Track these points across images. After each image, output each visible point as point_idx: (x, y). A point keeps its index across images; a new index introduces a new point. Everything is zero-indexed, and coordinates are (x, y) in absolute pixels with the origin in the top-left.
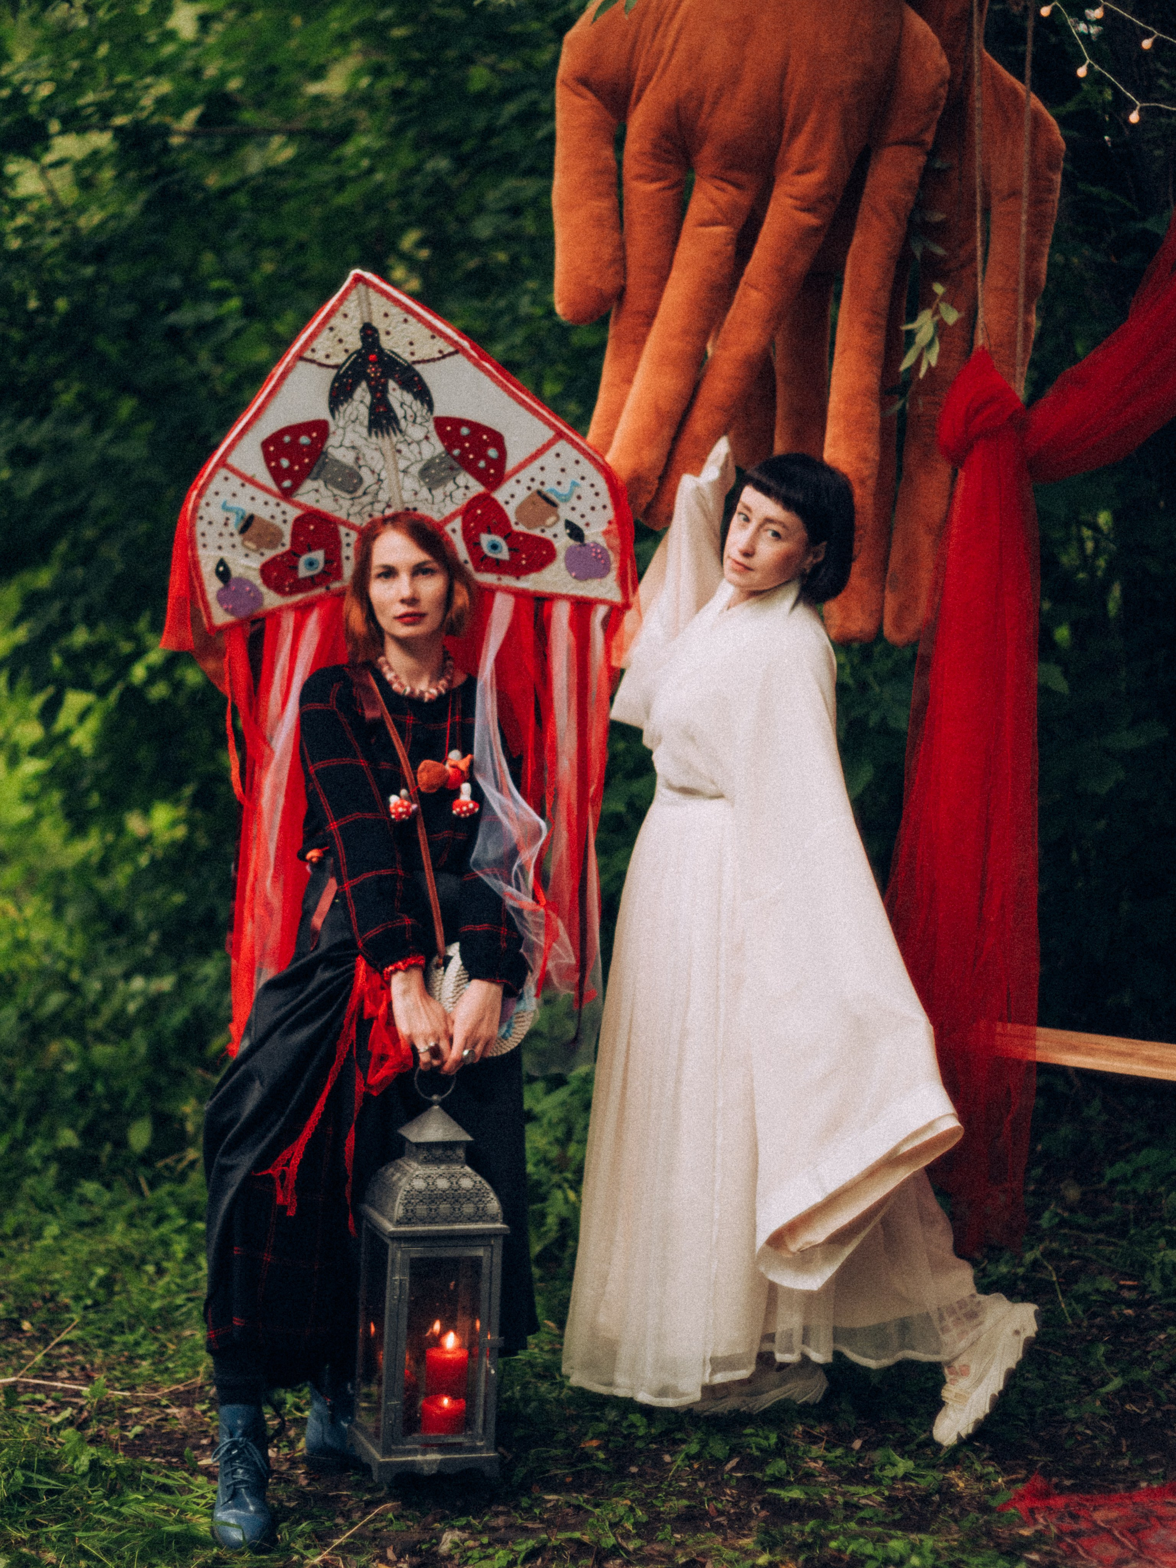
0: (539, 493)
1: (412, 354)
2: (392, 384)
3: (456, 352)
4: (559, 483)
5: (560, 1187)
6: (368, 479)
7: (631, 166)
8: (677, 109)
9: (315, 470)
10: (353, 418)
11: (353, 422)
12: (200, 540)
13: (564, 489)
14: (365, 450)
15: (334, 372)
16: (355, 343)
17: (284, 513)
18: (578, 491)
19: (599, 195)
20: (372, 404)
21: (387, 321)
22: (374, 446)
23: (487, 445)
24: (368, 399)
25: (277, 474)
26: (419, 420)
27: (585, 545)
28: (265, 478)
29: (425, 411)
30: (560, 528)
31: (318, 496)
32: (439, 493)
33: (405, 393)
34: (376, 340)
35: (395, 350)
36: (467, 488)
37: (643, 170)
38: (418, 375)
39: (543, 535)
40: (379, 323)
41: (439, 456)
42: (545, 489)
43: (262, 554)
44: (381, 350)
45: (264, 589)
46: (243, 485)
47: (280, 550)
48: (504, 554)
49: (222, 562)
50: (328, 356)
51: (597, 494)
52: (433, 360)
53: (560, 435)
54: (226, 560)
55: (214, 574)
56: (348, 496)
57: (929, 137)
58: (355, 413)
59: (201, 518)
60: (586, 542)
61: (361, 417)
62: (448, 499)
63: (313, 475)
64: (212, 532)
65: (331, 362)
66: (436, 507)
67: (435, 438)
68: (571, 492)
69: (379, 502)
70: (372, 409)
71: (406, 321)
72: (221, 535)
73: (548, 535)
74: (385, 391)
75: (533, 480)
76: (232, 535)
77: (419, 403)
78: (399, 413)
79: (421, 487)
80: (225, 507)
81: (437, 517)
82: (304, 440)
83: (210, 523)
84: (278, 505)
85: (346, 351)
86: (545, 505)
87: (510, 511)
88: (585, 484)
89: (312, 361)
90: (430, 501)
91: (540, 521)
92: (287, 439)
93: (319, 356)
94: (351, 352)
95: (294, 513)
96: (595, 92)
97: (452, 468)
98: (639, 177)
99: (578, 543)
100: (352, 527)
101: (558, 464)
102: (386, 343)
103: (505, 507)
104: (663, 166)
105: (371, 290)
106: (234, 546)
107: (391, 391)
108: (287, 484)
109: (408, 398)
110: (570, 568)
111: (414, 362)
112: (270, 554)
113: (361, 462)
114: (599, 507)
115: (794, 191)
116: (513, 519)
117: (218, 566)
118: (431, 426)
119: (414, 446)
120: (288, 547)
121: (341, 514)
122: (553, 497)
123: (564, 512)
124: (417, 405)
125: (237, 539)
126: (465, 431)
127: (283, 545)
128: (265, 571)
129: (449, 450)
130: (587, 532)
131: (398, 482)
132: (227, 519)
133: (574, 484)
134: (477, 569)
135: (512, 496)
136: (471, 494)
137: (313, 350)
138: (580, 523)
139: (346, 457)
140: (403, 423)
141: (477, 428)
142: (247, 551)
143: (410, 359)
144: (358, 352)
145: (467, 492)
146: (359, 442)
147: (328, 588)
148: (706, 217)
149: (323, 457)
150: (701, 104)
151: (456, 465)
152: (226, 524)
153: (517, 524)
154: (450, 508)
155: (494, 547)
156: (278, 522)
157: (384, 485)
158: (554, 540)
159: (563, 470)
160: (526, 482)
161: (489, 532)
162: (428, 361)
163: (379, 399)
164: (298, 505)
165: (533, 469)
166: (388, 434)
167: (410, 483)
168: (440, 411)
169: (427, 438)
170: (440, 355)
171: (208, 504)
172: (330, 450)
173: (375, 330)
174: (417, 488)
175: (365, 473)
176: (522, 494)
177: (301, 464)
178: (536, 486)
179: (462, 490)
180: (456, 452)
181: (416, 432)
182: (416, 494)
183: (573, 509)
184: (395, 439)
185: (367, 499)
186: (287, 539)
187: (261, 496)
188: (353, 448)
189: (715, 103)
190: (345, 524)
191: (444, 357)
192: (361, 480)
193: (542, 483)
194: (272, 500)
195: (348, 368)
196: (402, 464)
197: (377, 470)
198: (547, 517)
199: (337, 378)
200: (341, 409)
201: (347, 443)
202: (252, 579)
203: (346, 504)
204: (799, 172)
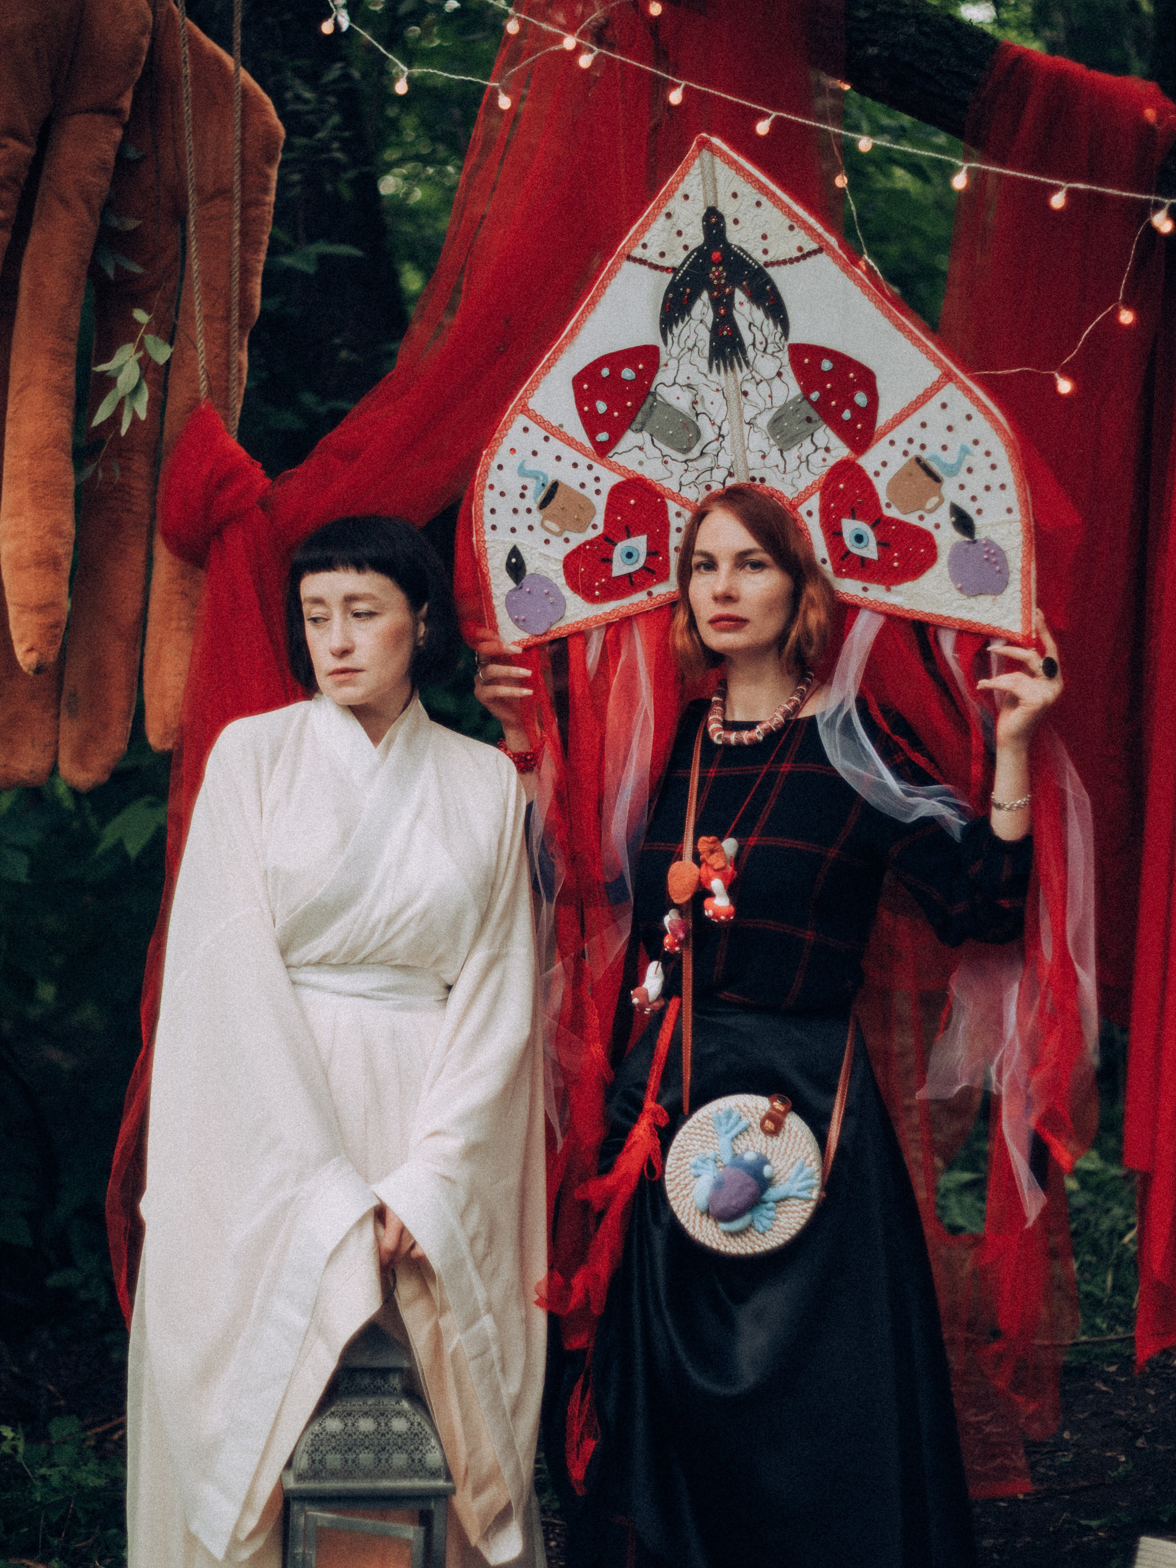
0: (918, 460)
1: (765, 252)
2: (739, 296)
3: (820, 250)
4: (944, 448)
6: (708, 433)
9: (640, 417)
10: (690, 344)
11: (690, 350)
12: (488, 520)
13: (949, 458)
14: (703, 391)
15: (669, 277)
16: (696, 237)
17: (597, 479)
18: (969, 461)
20: (715, 324)
21: (736, 202)
22: (714, 386)
23: (856, 387)
24: (709, 318)
25: (592, 423)
26: (770, 350)
27: (975, 542)
28: (576, 429)
29: (778, 335)
30: (944, 516)
31: (640, 455)
32: (792, 455)
33: (754, 308)
34: (722, 231)
35: (744, 246)
36: (827, 450)
38: (769, 281)
39: (922, 525)
40: (727, 208)
41: (793, 401)
42: (925, 455)
43: (567, 540)
44: (728, 246)
45: (567, 592)
46: (546, 439)
47: (591, 534)
48: (870, 551)
49: (515, 552)
50: (662, 255)
51: (993, 467)
52: (791, 261)
53: (948, 376)
54: (519, 548)
55: (504, 567)
56: (681, 457)
57: (126, 102)
58: (693, 337)
59: (492, 487)
60: (977, 537)
61: (700, 344)
62: (804, 465)
63: (634, 427)
64: (504, 507)
65: (666, 262)
66: (788, 478)
67: (789, 374)
68: (960, 462)
69: (718, 467)
70: (715, 331)
71: (758, 204)
72: (515, 511)
73: (927, 525)
74: (730, 305)
75: (910, 441)
76: (529, 511)
77: (771, 321)
78: (747, 337)
79: (771, 446)
80: (522, 471)
81: (790, 493)
82: (628, 374)
83: (502, 494)
84: (590, 467)
85: (686, 247)
86: (927, 479)
87: (881, 486)
88: (980, 450)
89: (642, 262)
90: (781, 467)
91: (917, 503)
92: (605, 372)
93: (651, 255)
94: (691, 249)
95: (611, 479)
97: (809, 420)
99: (967, 539)
100: (684, 503)
101: (944, 418)
102: (734, 236)
103: (875, 481)
105: (717, 160)
106: (531, 528)
107: (737, 305)
108: (603, 437)
109: (759, 315)
110: (956, 576)
111: (767, 264)
112: (577, 539)
113: (699, 408)
114: (995, 487)
116: (883, 499)
117: (509, 559)
118: (785, 356)
119: (764, 386)
120: (600, 530)
121: (671, 485)
122: (935, 467)
123: (950, 491)
124: (769, 326)
125: (536, 517)
126: (827, 365)
127: (595, 527)
128: (571, 563)
129: (806, 391)
130: (978, 521)
131: (742, 437)
132: (524, 488)
133: (965, 451)
134: (838, 572)
135: (884, 464)
136: (832, 461)
137: (644, 246)
138: (970, 509)
139: (680, 400)
140: (750, 353)
141: (842, 361)
142: (548, 536)
143: (762, 259)
144: (699, 249)
145: (826, 455)
146: (697, 379)
147: (650, 594)
149: (650, 399)
151: (815, 416)
152: (522, 496)
153: (888, 505)
154: (806, 480)
155: (859, 538)
156: (589, 492)
157: (726, 443)
158: (934, 532)
159: (950, 428)
160: (902, 445)
161: (853, 516)
162: (784, 262)
163: (722, 317)
164: (614, 468)
165: (910, 427)
166: (732, 368)
167: (759, 440)
168: (797, 336)
169: (779, 374)
170: (799, 254)
171: (500, 467)
172: (661, 390)
173: (721, 217)
174: (766, 449)
175: (703, 422)
176: (897, 462)
177: (623, 409)
178: (914, 450)
179: (821, 453)
180: (815, 396)
181: (766, 366)
182: (764, 457)
183: (962, 487)
184: (740, 376)
185: (707, 462)
186: (599, 519)
187: (570, 455)
188: (689, 386)
190: (675, 497)
191: (804, 257)
192: (698, 434)
193: (923, 447)
194: (584, 461)
195: (686, 273)
196: (748, 414)
197: (718, 422)
198: (927, 498)
199: (673, 287)
200: (676, 331)
201: (681, 380)
202: (551, 575)
203: (677, 468)
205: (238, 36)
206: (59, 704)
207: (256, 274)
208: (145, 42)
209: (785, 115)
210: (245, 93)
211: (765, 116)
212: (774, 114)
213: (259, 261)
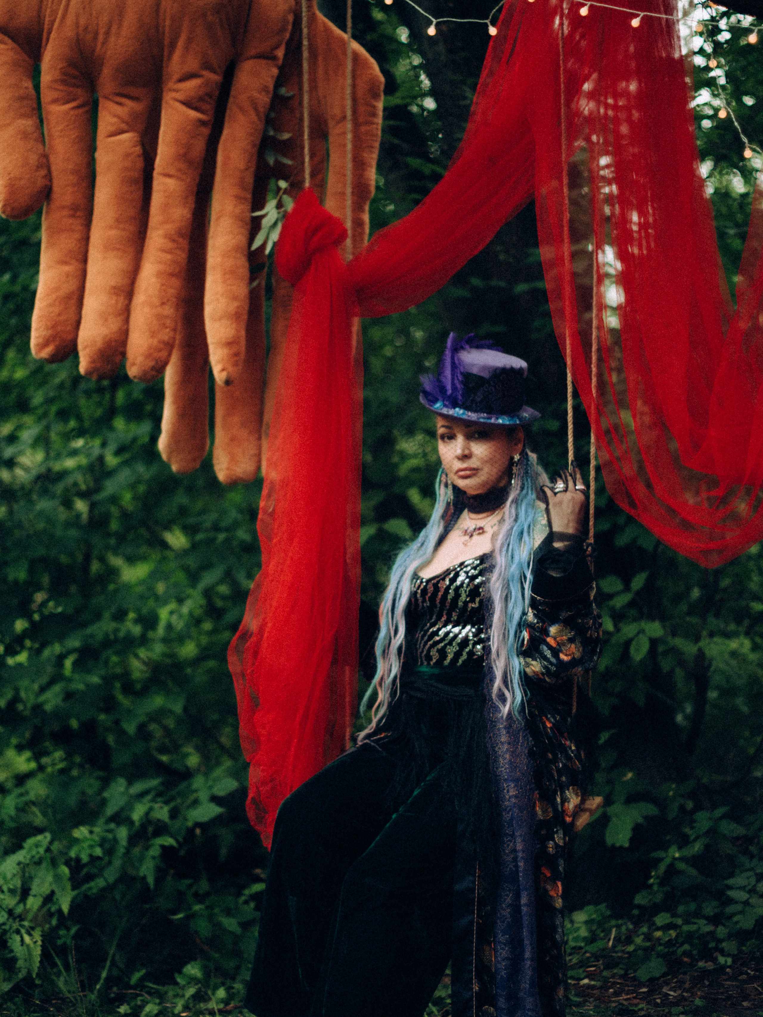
5: (18, 932)
7: (47, 95)
8: (78, 41)
19: (23, 116)
37: (55, 95)
57: (280, 53)
96: (13, 38)
98: (55, 101)
104: (71, 89)
115: (180, 96)
148: (113, 129)
150: (96, 34)
189: (107, 33)
204: (181, 80)
205: (349, 24)
206: (260, 431)
207: (371, 166)
208: (291, 18)
209: (648, 14)
210: (356, 57)
211: (637, 16)
212: (642, 14)
213: (372, 158)
